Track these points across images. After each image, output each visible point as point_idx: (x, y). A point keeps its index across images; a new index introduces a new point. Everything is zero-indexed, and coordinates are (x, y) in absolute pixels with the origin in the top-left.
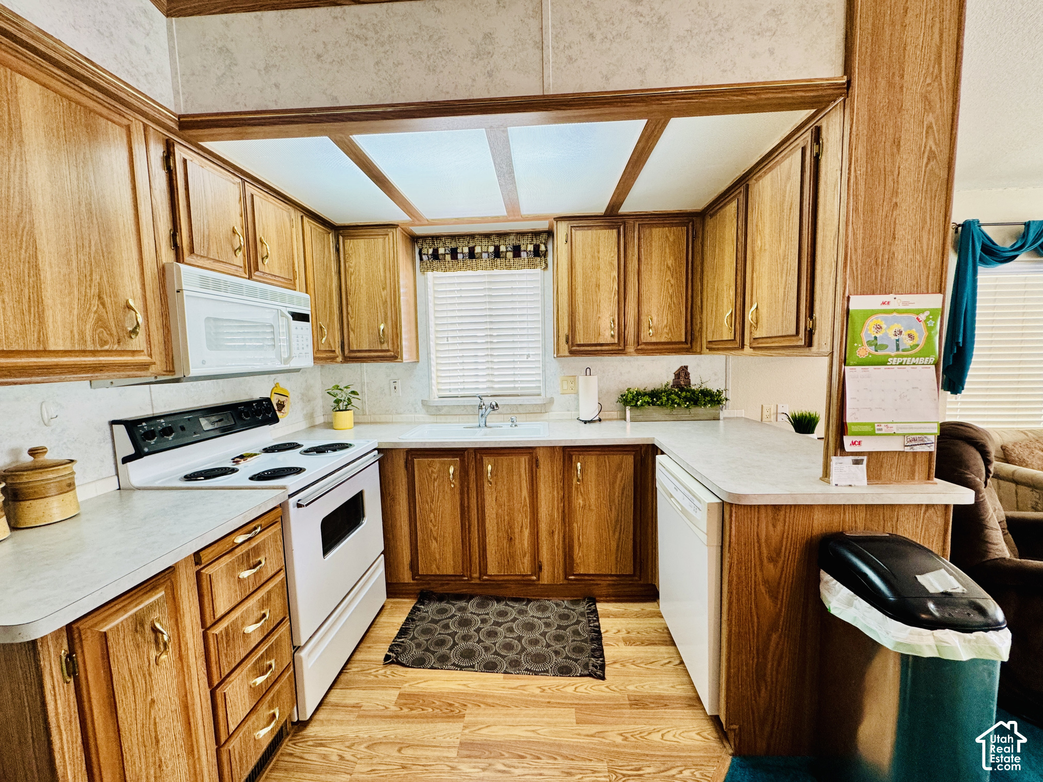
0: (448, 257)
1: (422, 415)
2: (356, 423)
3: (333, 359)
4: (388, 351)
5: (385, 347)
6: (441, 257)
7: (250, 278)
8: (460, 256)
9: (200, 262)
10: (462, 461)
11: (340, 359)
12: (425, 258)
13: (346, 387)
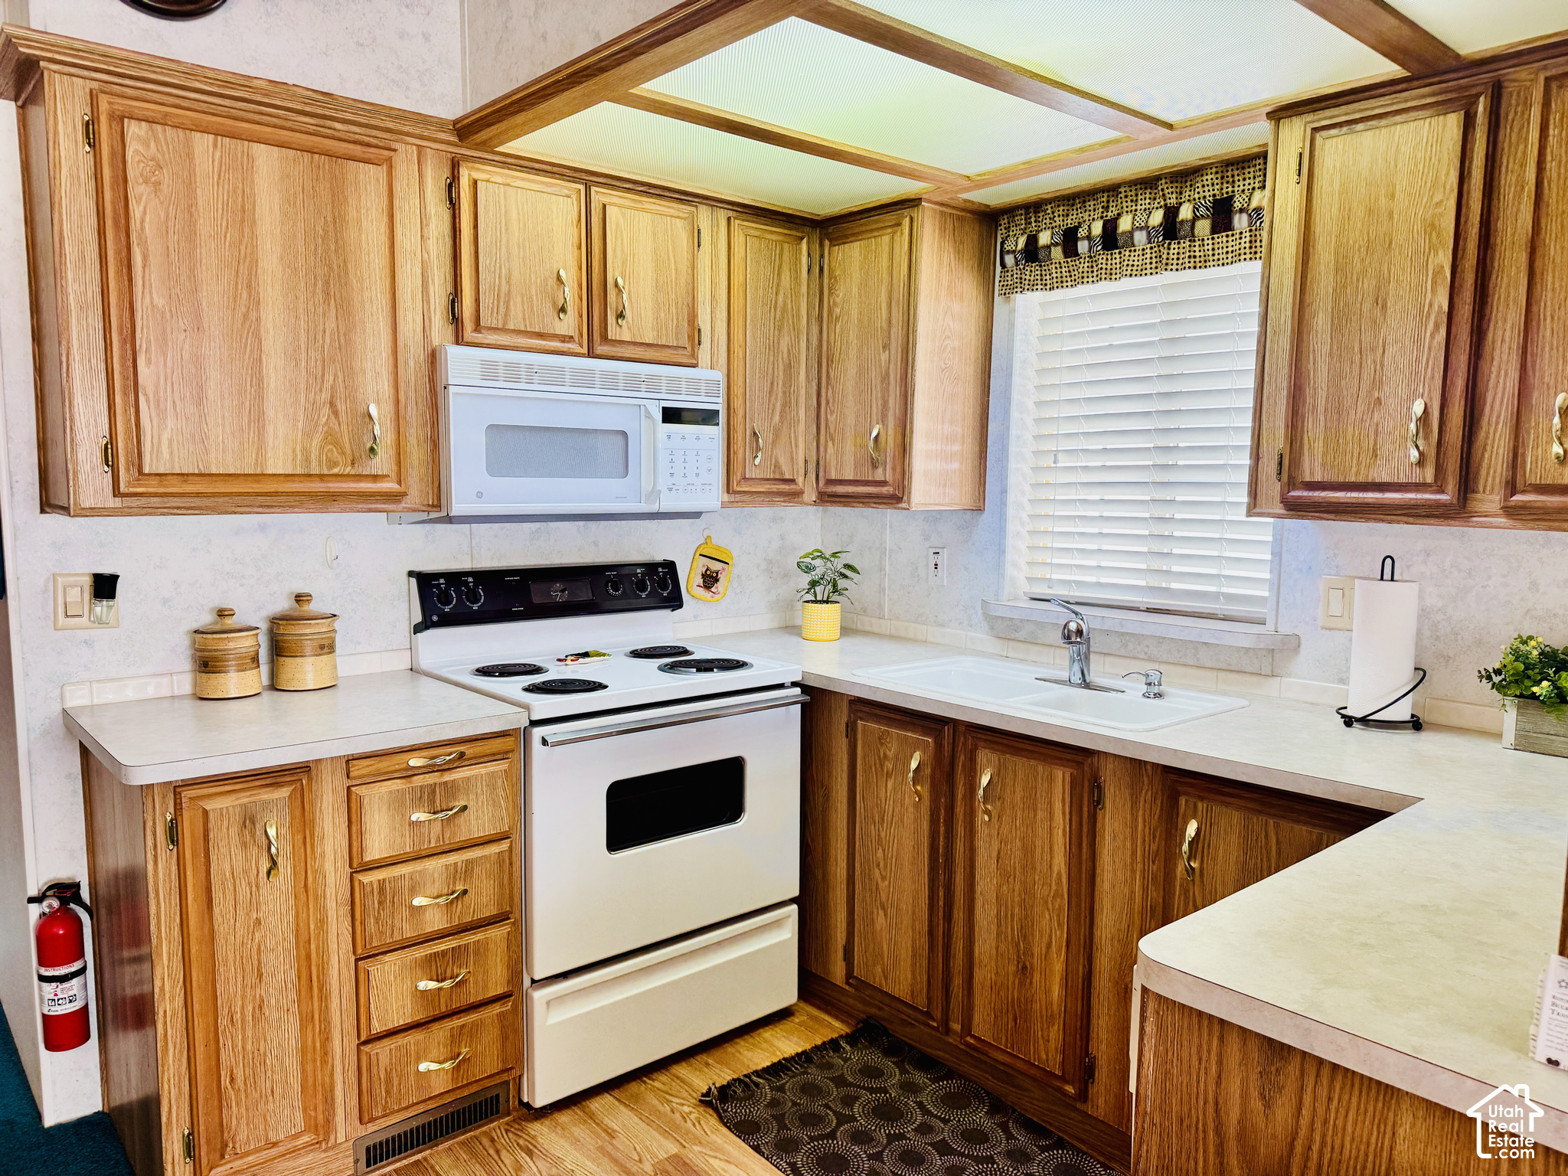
0: (1057, 253)
1: (981, 637)
2: (846, 631)
3: (795, 496)
4: (883, 483)
5: (879, 475)
6: (1042, 254)
7: (591, 354)
8: (1083, 247)
9: (492, 338)
10: (939, 745)
11: (810, 495)
12: (1009, 260)
13: (834, 555)
